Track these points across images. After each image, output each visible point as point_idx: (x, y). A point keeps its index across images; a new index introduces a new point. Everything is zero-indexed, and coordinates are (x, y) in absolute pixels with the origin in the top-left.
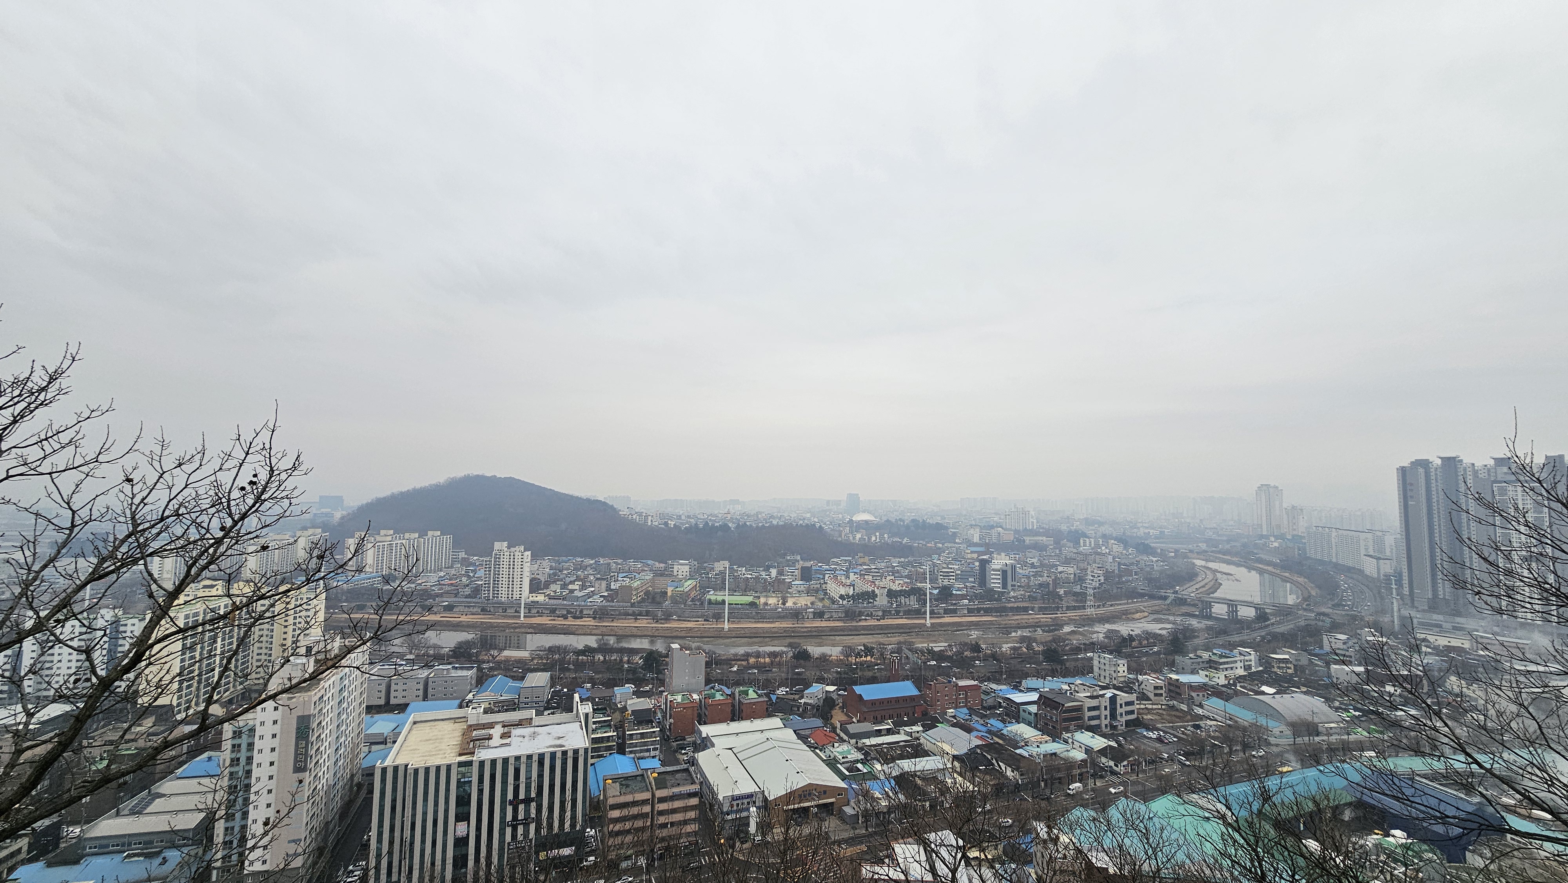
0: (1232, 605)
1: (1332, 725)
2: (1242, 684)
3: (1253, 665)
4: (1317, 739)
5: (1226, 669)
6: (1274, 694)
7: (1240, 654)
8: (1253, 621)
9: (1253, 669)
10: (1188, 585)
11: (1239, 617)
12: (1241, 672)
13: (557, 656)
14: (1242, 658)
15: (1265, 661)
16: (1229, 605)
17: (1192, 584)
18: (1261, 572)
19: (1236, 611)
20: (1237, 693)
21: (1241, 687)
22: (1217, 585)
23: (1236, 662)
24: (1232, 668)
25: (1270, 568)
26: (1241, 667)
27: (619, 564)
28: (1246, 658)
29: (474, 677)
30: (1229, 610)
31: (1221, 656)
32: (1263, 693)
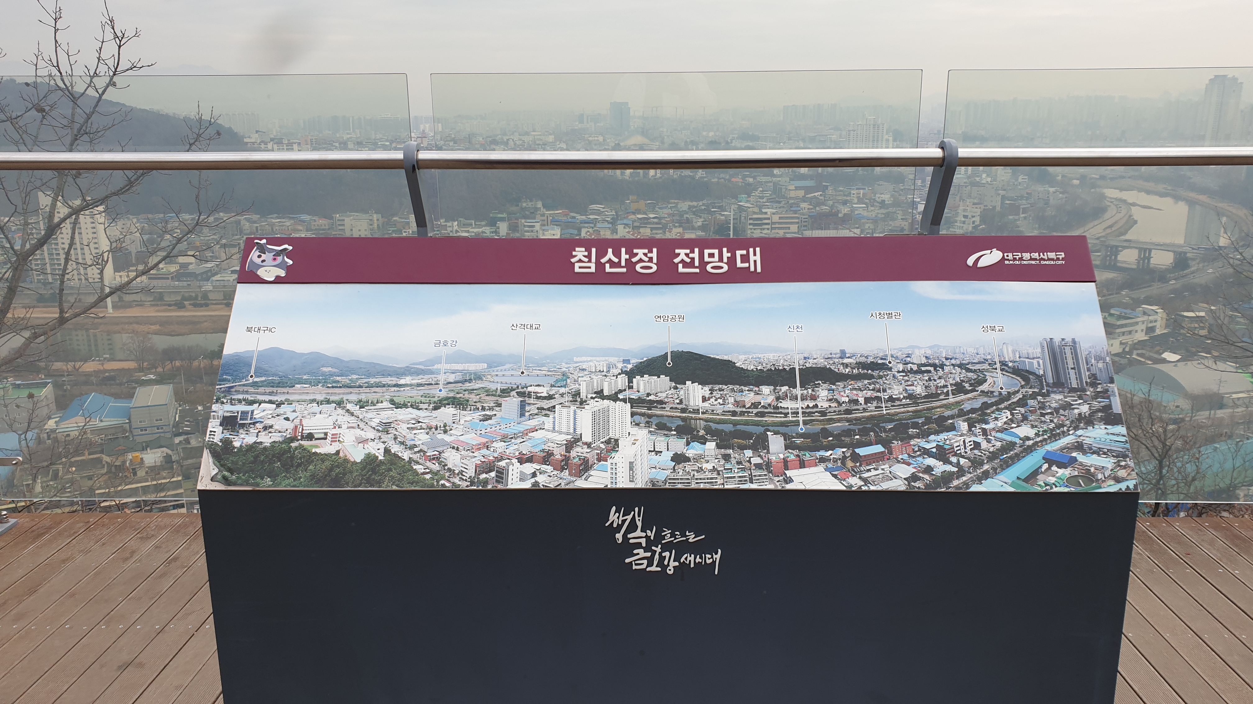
0: (1145, 252)
1: (1241, 395)
2: (1140, 352)
3: (1158, 326)
4: (1220, 413)
5: (1123, 333)
6: (1178, 361)
7: (1145, 313)
8: (1168, 270)
9: (1158, 332)
10: (1091, 225)
11: (1151, 266)
12: (1141, 336)
13: (178, 363)
14: (1146, 318)
15: (1175, 323)
16: (1140, 250)
17: (1096, 223)
18: (1191, 203)
19: (1149, 258)
20: (1132, 362)
21: (1138, 355)
22: (1131, 223)
23: (1137, 323)
24: (1130, 332)
25: (1203, 198)
26: (1142, 331)
27: (255, 222)
28: (1151, 318)
29: (52, 397)
30: (1139, 257)
31: (1120, 317)
32: (1164, 361)
